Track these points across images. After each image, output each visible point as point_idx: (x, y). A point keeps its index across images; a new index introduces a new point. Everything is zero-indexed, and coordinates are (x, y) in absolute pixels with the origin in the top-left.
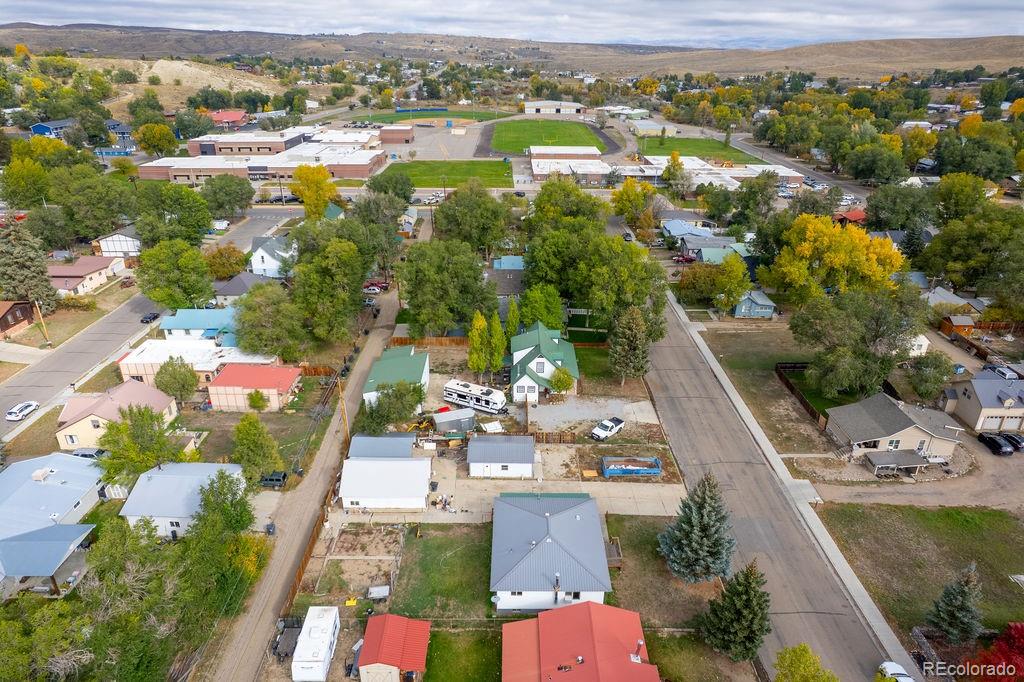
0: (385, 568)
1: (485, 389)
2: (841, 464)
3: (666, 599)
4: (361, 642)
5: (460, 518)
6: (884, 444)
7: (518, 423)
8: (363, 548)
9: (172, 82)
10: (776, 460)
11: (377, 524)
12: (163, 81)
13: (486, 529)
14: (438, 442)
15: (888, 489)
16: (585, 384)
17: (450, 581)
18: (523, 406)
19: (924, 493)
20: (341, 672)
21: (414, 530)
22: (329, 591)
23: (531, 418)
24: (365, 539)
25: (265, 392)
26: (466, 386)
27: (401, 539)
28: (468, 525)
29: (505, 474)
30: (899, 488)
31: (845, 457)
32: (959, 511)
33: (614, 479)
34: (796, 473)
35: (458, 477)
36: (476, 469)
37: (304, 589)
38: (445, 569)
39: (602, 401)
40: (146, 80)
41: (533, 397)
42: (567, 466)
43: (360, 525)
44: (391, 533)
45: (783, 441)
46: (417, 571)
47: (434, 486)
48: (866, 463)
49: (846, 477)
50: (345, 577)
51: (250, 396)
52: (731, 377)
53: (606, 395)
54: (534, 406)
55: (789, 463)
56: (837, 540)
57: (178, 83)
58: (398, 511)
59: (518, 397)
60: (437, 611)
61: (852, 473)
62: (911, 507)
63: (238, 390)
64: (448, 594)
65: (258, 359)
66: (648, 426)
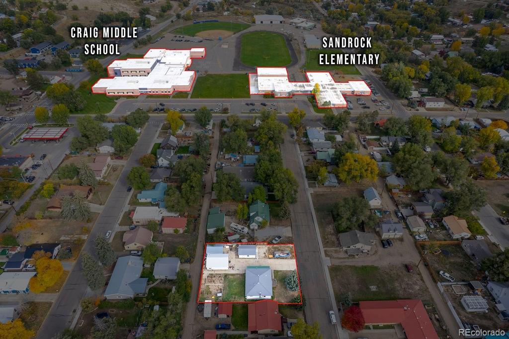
0: (220, 287)
1: (242, 227)
2: (340, 252)
3: (286, 295)
4: (217, 308)
5: (237, 272)
6: (352, 247)
7: (252, 237)
8: (214, 282)
9: (83, 8)
10: (322, 250)
11: (216, 274)
12: (79, 8)
13: (244, 275)
14: (229, 246)
15: (350, 260)
16: (272, 221)
17: (236, 291)
18: (253, 230)
19: (359, 261)
20: (214, 314)
21: (226, 276)
22: (208, 294)
23: (255, 236)
24: (214, 279)
25: (179, 229)
26: (237, 226)
27: (223, 279)
28: (239, 274)
29: (248, 257)
30: (354, 260)
31: (341, 250)
32: (366, 267)
33: (277, 258)
34: (327, 255)
35: (236, 258)
36: (240, 256)
37: (202, 293)
38: (234, 288)
39: (276, 227)
40: (71, 7)
41: (256, 227)
42: (265, 253)
43: (212, 274)
44: (220, 277)
45: (326, 244)
46: (228, 289)
47: (230, 262)
48: (346, 252)
49: (340, 256)
50: (210, 290)
51: (174, 230)
52: (317, 215)
53: (278, 225)
54: (256, 230)
55: (325, 251)
56: (331, 278)
57: (86, 8)
58: (222, 270)
59: (251, 227)
60: (233, 299)
61: (342, 255)
62: (354, 266)
63: (171, 228)
64: (236, 294)
65: (173, 214)
66: (289, 237)
